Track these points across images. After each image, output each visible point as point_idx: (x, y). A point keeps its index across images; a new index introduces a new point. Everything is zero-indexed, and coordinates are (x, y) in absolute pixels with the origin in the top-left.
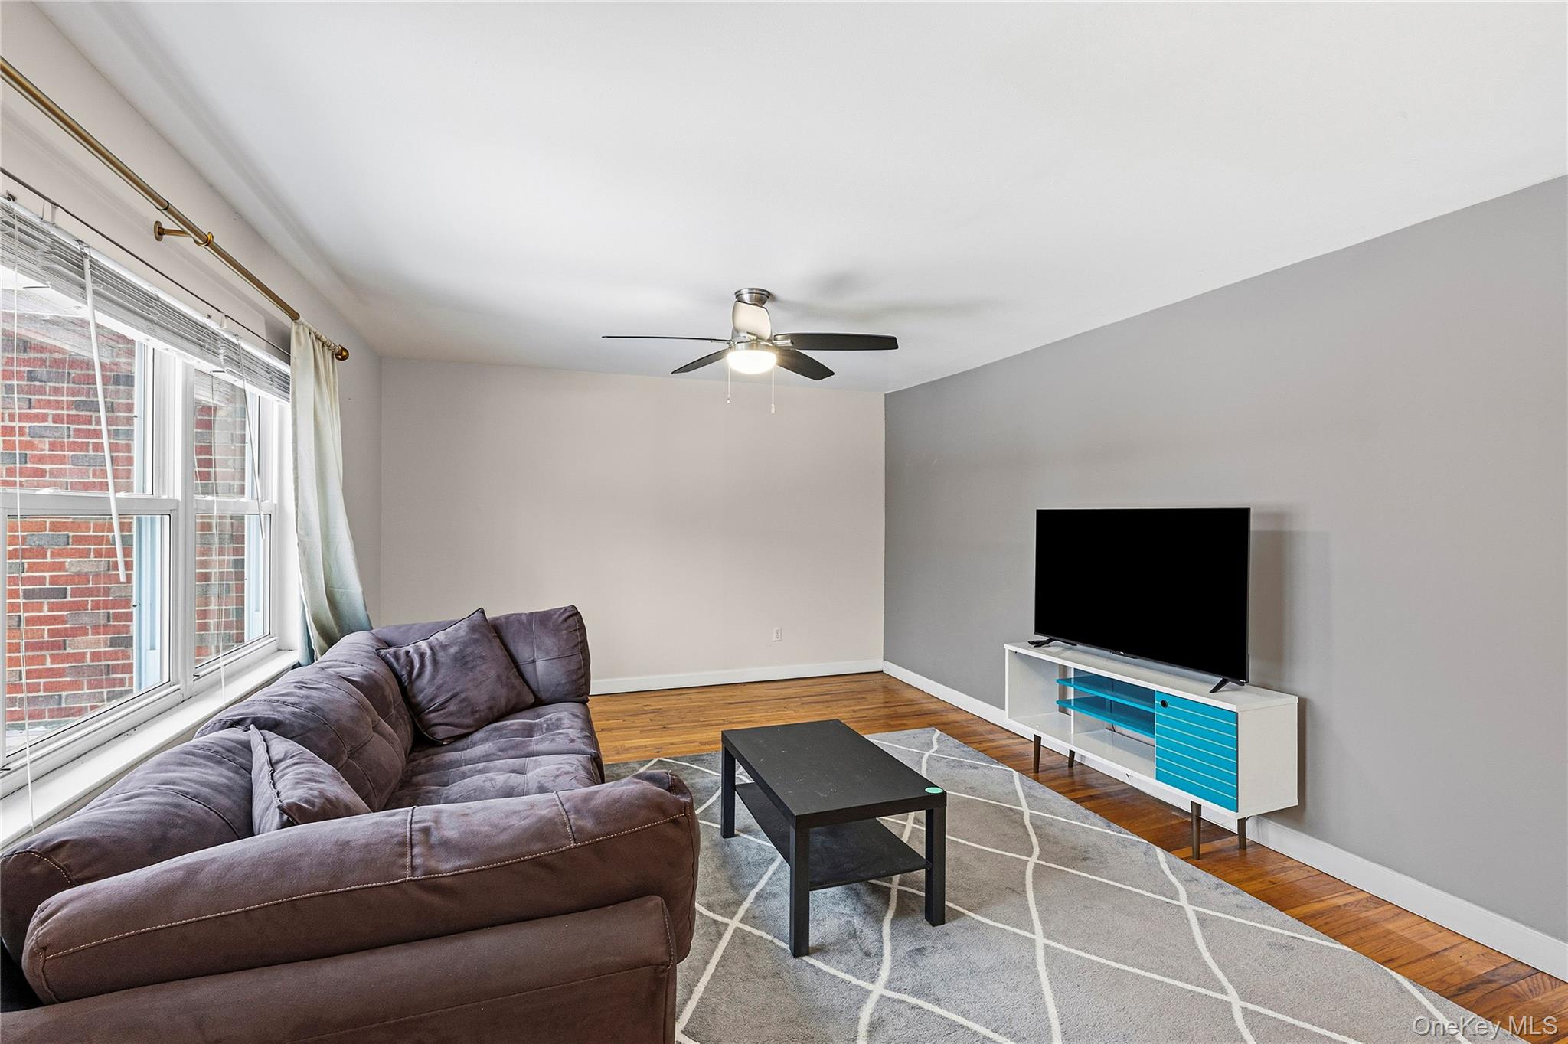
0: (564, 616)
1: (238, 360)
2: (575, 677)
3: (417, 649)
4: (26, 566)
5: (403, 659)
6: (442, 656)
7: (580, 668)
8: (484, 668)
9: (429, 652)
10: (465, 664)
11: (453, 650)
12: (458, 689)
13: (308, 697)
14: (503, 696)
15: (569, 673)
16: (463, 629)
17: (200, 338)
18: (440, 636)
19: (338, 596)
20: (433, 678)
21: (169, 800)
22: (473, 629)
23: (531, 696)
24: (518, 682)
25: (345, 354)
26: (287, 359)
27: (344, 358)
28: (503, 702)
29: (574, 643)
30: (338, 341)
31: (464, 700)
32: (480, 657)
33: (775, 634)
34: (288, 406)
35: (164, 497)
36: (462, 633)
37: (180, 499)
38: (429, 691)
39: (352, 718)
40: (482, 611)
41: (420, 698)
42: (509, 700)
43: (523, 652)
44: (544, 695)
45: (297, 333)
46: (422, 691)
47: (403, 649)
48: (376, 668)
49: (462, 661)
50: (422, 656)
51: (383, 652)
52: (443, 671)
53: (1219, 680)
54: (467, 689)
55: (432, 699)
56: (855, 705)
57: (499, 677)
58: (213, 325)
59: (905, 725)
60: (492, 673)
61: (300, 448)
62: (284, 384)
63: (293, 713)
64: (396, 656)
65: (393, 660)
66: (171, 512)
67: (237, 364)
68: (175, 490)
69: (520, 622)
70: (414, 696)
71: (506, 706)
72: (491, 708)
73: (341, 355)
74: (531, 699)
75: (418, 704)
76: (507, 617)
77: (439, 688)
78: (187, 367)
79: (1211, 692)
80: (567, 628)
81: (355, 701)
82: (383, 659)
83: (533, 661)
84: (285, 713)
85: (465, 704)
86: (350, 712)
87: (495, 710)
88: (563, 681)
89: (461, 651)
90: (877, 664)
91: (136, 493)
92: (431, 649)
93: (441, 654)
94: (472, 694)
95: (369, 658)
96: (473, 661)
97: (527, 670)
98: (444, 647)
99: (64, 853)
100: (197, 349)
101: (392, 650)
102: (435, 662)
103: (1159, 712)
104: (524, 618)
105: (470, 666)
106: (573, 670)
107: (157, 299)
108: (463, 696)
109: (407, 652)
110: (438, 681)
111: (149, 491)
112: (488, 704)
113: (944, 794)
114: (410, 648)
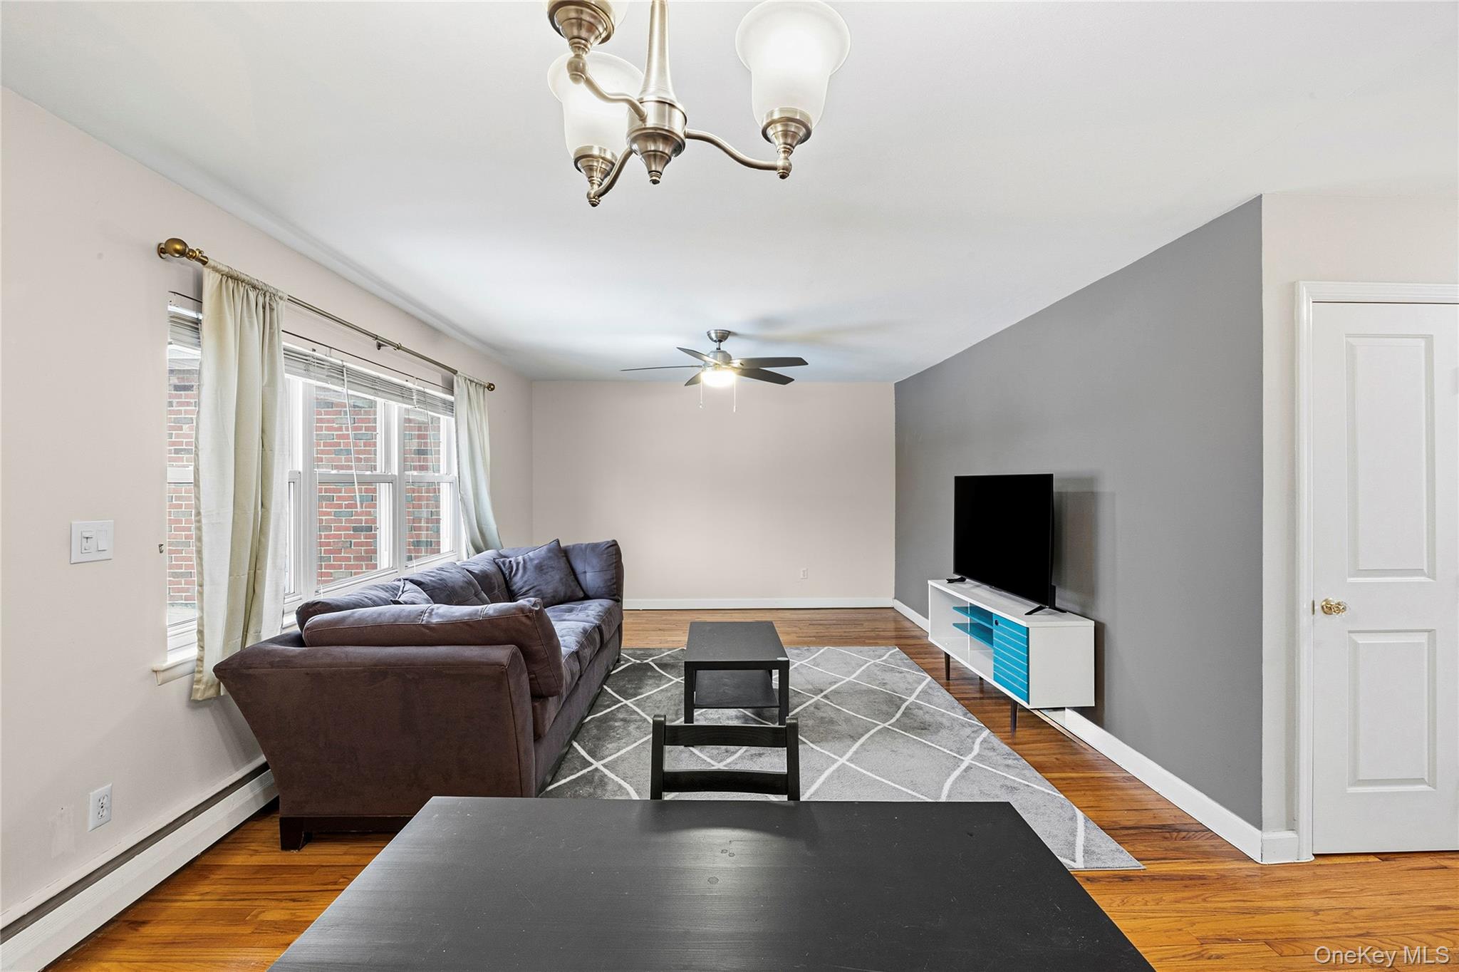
0: (606, 546)
1: (425, 400)
2: (609, 584)
3: (516, 560)
4: (354, 513)
5: (507, 564)
6: (529, 565)
7: (613, 579)
8: (553, 573)
9: (522, 562)
10: (542, 570)
11: (536, 562)
12: (535, 584)
13: (440, 574)
14: (562, 591)
15: (606, 581)
16: (543, 551)
17: (403, 393)
18: (531, 554)
19: (484, 530)
20: (522, 576)
21: (359, 597)
22: (550, 550)
23: (582, 593)
24: (573, 584)
25: (492, 387)
26: (452, 393)
27: (492, 389)
28: (562, 594)
29: (611, 562)
30: (486, 381)
31: (538, 590)
32: (551, 567)
33: (802, 573)
34: (453, 419)
35: (389, 474)
36: (543, 552)
37: (397, 474)
38: (520, 584)
39: (462, 587)
40: (558, 541)
41: (514, 587)
42: (566, 594)
43: (579, 567)
44: (590, 594)
45: (458, 381)
46: (516, 584)
47: (510, 559)
48: (491, 568)
49: (540, 568)
50: (518, 564)
51: (497, 560)
52: (528, 573)
53: (1037, 606)
54: (540, 585)
55: (521, 588)
56: (846, 628)
57: (561, 579)
58: (409, 385)
59: (877, 643)
60: (557, 577)
61: (460, 445)
62: (450, 407)
63: (431, 580)
64: (504, 563)
65: (502, 565)
66: (390, 480)
67: (425, 403)
68: (395, 471)
69: (581, 549)
70: (511, 587)
71: (565, 597)
72: (554, 597)
73: (491, 387)
74: (581, 594)
75: (513, 591)
76: (574, 546)
77: (526, 582)
78: (400, 408)
79: (1026, 614)
80: (607, 553)
81: (466, 579)
82: (497, 564)
83: (585, 572)
84: (426, 579)
85: (538, 593)
86: (461, 584)
87: (557, 599)
88: (602, 586)
89: (540, 563)
90: (888, 600)
91: (378, 472)
92: (524, 560)
93: (529, 563)
94: (543, 587)
95: (489, 563)
96: (547, 569)
97: (581, 577)
98: (531, 560)
99: (319, 605)
100: (401, 399)
101: (502, 560)
102: (525, 568)
103: (994, 629)
104: (583, 546)
105: (545, 571)
106: (608, 579)
107: (379, 378)
108: (538, 588)
109: (510, 561)
110: (525, 579)
111: (383, 471)
112: (552, 594)
113: (788, 661)
114: (512, 559)
